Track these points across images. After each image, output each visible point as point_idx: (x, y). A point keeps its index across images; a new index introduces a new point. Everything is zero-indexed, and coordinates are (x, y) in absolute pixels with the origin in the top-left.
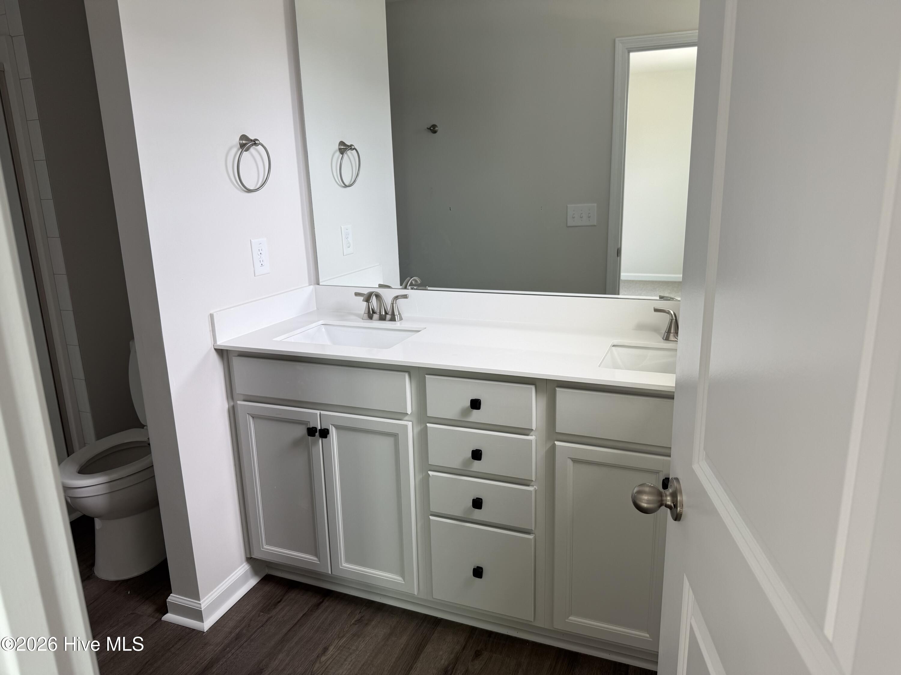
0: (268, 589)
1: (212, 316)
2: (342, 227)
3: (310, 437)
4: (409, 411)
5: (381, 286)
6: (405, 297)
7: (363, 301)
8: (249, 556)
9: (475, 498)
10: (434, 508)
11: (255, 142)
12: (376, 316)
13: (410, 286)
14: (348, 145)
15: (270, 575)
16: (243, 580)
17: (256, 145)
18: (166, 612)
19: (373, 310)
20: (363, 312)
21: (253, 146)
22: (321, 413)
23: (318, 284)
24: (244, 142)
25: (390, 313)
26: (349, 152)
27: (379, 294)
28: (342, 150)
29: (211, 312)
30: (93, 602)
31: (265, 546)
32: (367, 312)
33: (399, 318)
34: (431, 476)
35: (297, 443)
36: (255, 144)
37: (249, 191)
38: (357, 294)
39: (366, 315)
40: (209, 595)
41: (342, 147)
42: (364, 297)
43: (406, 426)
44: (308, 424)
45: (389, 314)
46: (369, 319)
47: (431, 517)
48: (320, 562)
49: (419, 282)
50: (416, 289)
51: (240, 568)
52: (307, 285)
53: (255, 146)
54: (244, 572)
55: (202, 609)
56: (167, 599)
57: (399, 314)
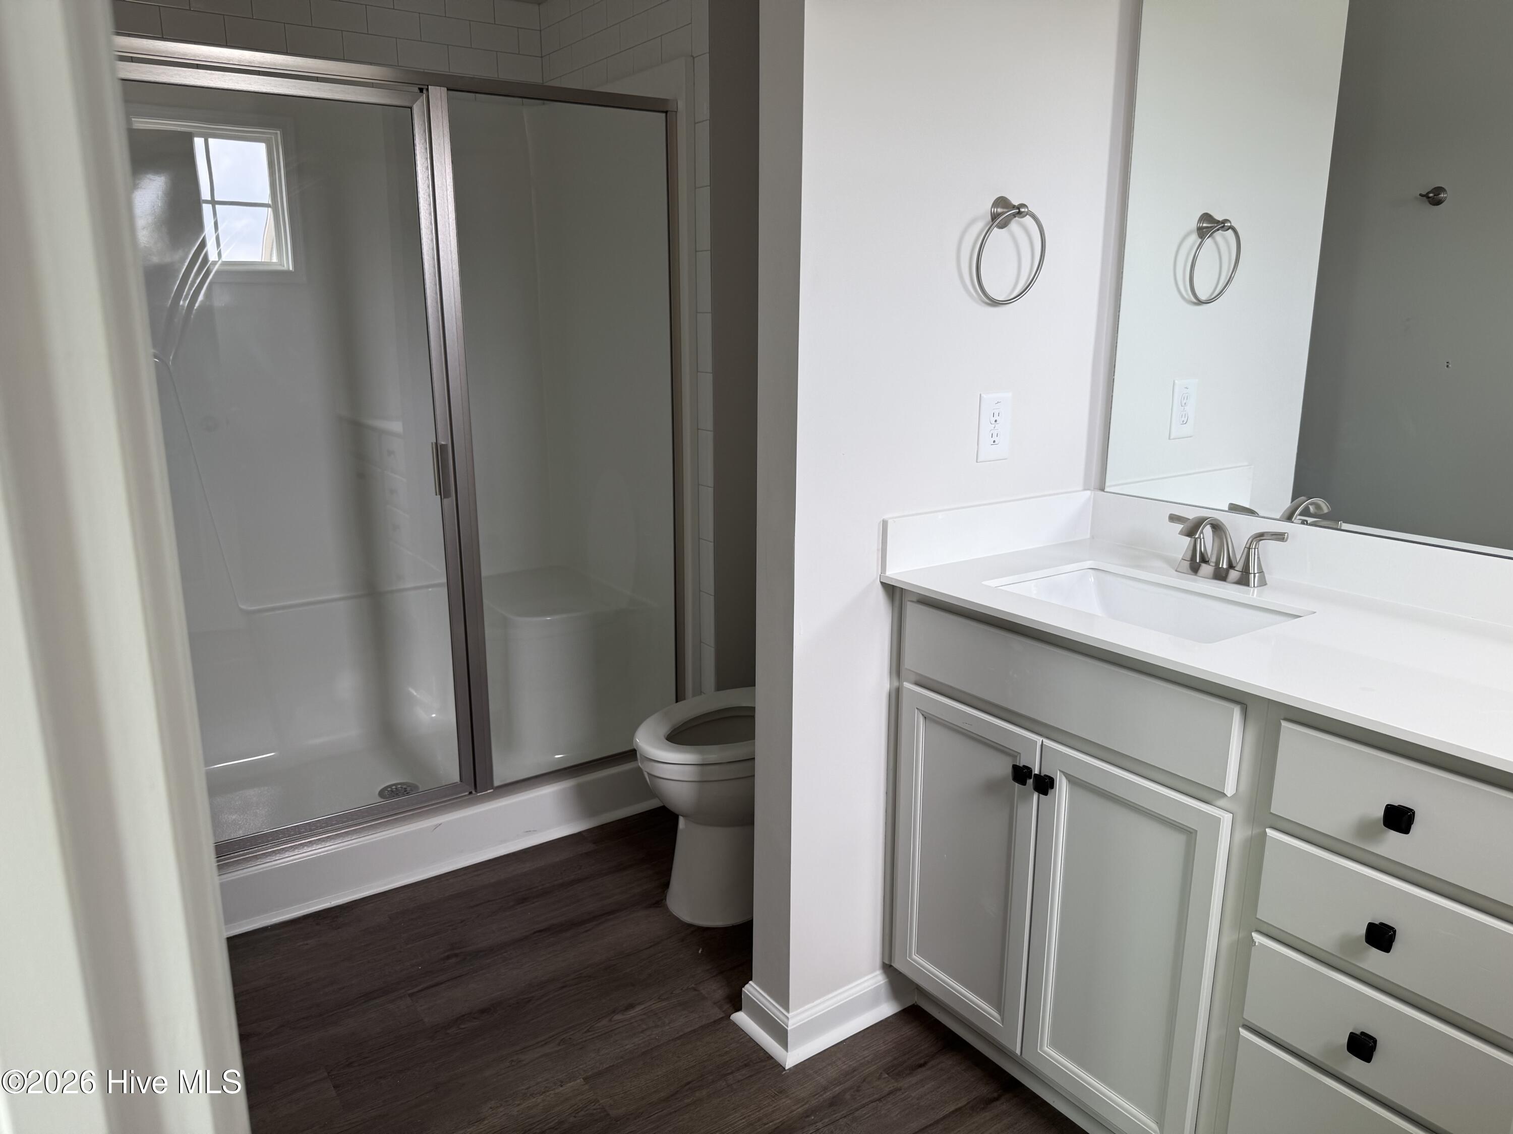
0: (910, 1033)
1: (885, 524)
2: (1176, 381)
3: (1017, 784)
4: (1230, 790)
5: (1235, 508)
6: (1280, 537)
7: (1179, 534)
8: (887, 962)
9: (1358, 1032)
10: (1250, 1015)
11: (1019, 209)
12: (1207, 569)
13: (1300, 514)
14: (1219, 221)
15: (920, 1007)
16: (871, 1000)
17: (1021, 215)
18: (739, 1009)
19: (1202, 555)
20: (1181, 557)
21: (1015, 217)
22: (1044, 743)
23: (1103, 490)
24: (1000, 210)
25: (1239, 567)
26: (1219, 235)
27: (1220, 524)
28: (1204, 230)
29: (886, 517)
30: (649, 948)
31: (914, 956)
32: (1189, 557)
33: (1258, 580)
34: (1257, 944)
35: (992, 787)
36: (1019, 213)
37: (994, 303)
38: (1174, 518)
39: (1187, 564)
40: (807, 1007)
41: (1204, 225)
42: (1186, 524)
43: (1217, 821)
44: (1017, 756)
45: (1236, 569)
46: (1192, 573)
47: (1244, 1032)
48: (1003, 1023)
49: (1326, 510)
50: (1312, 524)
51: (866, 978)
52: (1081, 488)
53: (1019, 217)
54: (875, 988)
55: (789, 1029)
56: (743, 987)
57: (1261, 572)
